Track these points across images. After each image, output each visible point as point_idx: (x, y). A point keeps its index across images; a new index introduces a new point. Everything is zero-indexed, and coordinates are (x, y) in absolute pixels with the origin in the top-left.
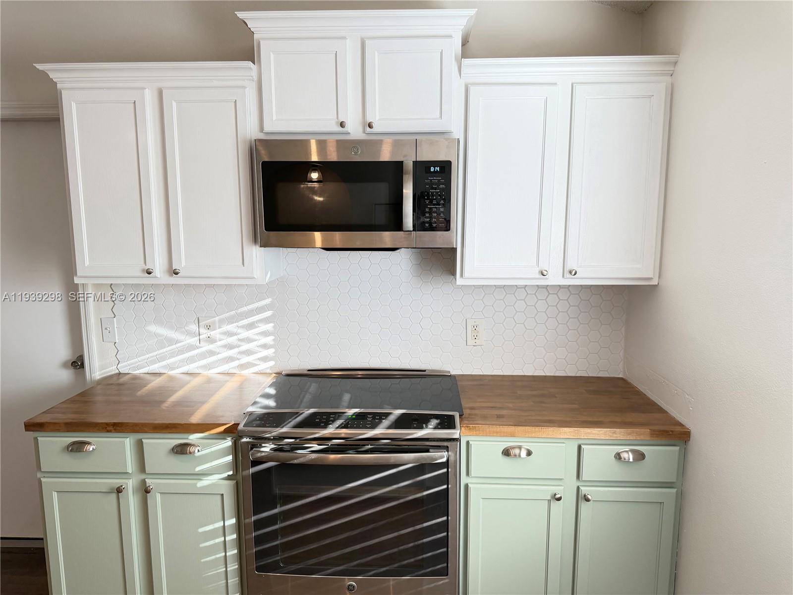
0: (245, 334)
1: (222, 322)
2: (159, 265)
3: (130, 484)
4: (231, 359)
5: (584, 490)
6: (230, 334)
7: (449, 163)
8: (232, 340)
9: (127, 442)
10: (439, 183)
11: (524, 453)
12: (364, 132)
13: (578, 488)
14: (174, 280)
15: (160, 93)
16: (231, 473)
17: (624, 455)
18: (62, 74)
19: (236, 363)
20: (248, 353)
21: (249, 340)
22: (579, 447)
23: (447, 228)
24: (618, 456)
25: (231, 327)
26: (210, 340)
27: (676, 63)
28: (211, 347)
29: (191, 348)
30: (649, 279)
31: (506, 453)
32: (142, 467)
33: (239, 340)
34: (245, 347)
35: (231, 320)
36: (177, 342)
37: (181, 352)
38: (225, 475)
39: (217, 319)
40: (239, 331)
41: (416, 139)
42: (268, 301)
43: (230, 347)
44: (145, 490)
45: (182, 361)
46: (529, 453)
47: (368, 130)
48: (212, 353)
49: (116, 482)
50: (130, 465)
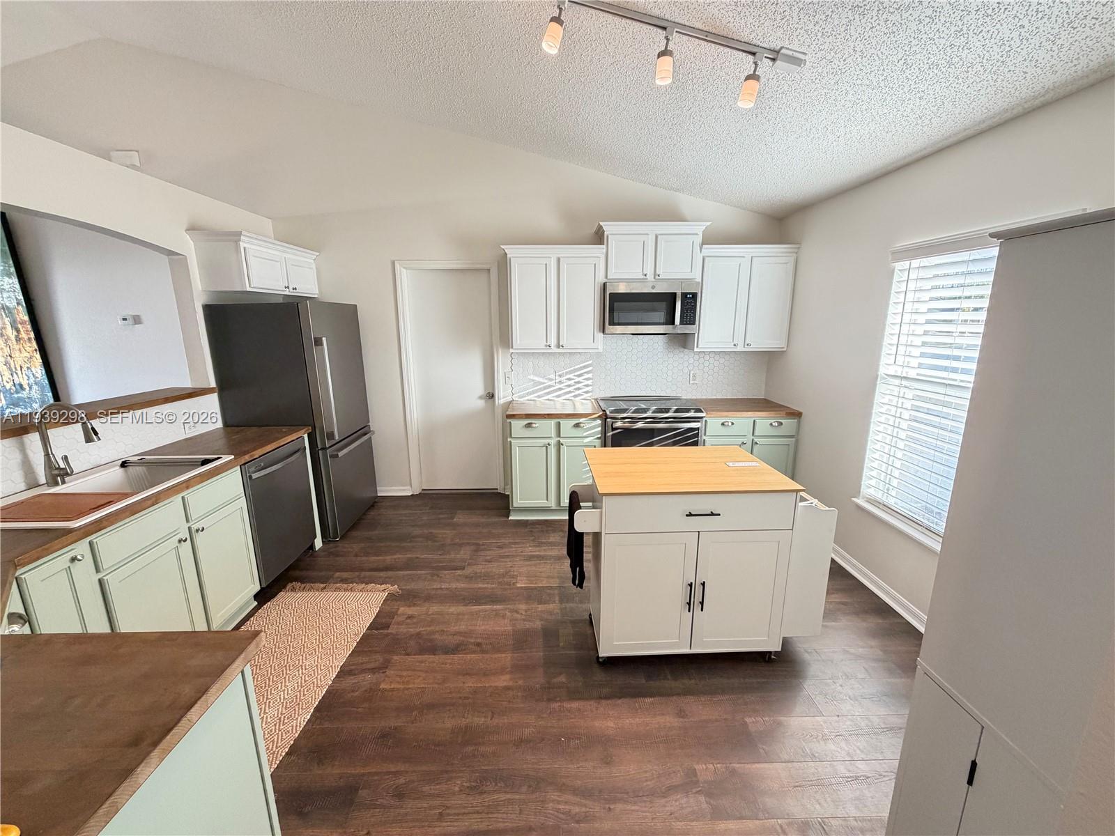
0: (577, 379)
1: (567, 373)
2: (553, 342)
3: (553, 442)
4: (570, 392)
5: (756, 440)
6: (569, 379)
7: (696, 293)
8: (571, 382)
9: (553, 422)
10: (691, 303)
11: (730, 424)
12: (655, 278)
13: (753, 440)
14: (560, 350)
15: (559, 260)
16: (600, 436)
17: (774, 424)
18: (511, 251)
19: (573, 394)
20: (579, 389)
21: (579, 382)
22: (754, 421)
23: (694, 324)
24: (771, 424)
25: (571, 376)
26: (560, 382)
27: (799, 248)
28: (561, 386)
29: (550, 386)
30: (783, 348)
31: (723, 424)
32: (559, 435)
33: (575, 382)
34: (578, 386)
35: (570, 372)
36: (544, 383)
37: (545, 388)
38: (596, 437)
39: (564, 371)
40: (575, 377)
41: (682, 281)
42: (590, 362)
43: (569, 386)
44: (559, 444)
45: (545, 393)
46: (733, 424)
47: (657, 277)
48: (560, 389)
49: (546, 441)
50: (553, 434)
